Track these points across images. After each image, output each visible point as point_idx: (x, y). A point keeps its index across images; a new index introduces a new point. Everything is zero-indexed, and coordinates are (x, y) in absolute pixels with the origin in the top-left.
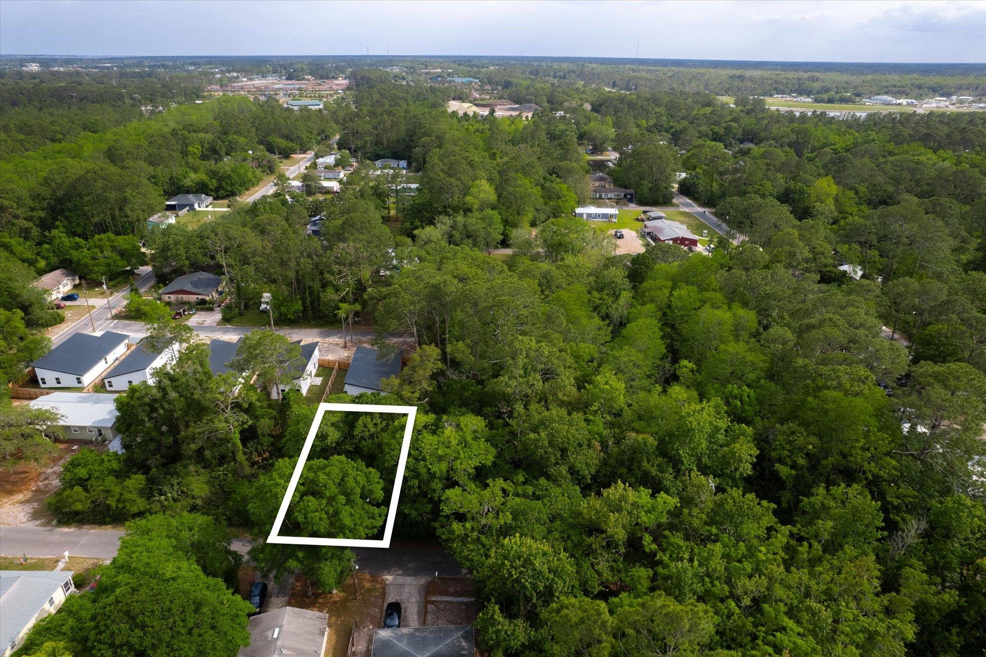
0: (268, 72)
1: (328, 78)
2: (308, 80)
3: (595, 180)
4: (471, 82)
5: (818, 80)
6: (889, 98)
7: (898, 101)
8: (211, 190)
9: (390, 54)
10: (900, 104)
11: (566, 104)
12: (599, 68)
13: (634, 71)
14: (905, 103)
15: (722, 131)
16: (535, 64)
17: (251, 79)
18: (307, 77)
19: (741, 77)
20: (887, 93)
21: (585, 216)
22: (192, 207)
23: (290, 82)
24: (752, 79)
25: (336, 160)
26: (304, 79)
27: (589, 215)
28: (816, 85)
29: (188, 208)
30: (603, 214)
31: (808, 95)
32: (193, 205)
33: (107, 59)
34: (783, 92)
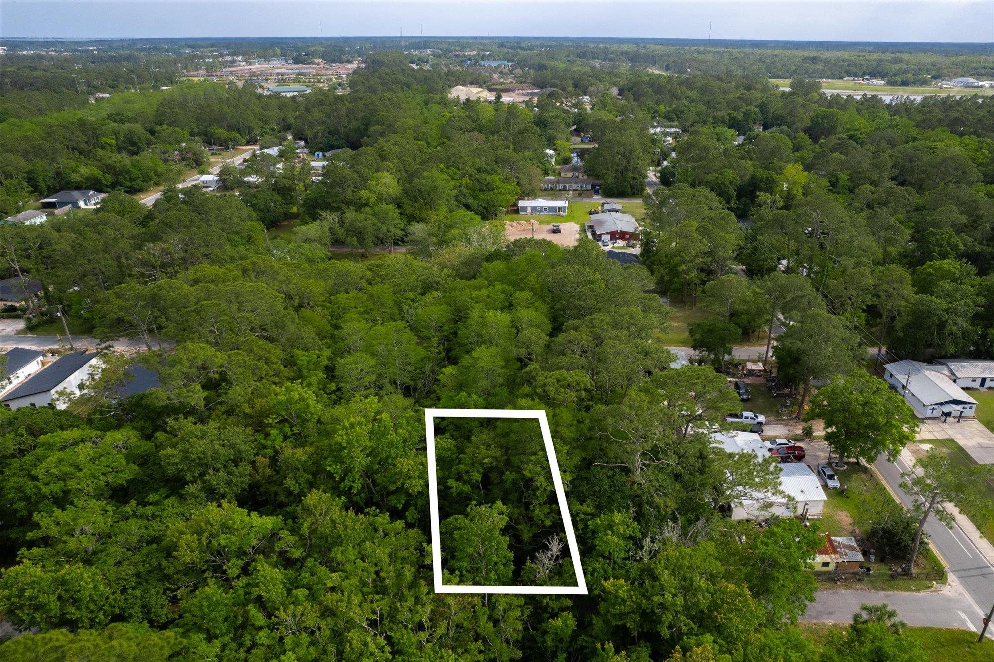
0: (275, 55)
1: (341, 62)
2: (318, 64)
3: (568, 170)
4: (499, 66)
5: (901, 61)
6: (971, 80)
7: (980, 84)
8: (107, 186)
9: (424, 35)
10: (981, 87)
11: (592, 89)
12: (660, 49)
13: (699, 52)
14: (987, 85)
15: (740, 116)
16: (592, 46)
17: (251, 63)
18: (316, 61)
19: (814, 59)
20: (971, 75)
21: (529, 210)
22: (75, 204)
23: (296, 66)
24: (827, 61)
25: (281, 151)
26: (313, 63)
27: (534, 209)
28: (895, 67)
29: (70, 206)
30: (549, 207)
31: (883, 77)
32: (76, 203)
33: (91, 41)
34: (855, 75)
